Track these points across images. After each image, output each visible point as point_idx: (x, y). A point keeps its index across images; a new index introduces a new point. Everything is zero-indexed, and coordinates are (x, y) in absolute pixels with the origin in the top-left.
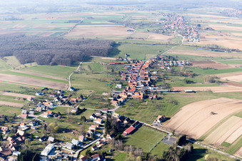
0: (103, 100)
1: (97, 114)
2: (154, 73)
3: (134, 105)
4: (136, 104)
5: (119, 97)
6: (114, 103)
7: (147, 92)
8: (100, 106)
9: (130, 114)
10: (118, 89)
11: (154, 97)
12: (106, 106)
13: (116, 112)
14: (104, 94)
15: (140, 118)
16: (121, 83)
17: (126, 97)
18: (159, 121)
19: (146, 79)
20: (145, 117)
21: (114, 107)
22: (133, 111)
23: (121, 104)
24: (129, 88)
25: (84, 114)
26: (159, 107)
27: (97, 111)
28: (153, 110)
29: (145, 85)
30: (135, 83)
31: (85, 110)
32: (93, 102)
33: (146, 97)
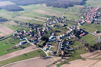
0: (75, 22)
1: (71, 27)
2: (99, 13)
3: (87, 25)
5: (81, 22)
6: (79, 24)
7: (94, 21)
8: (73, 24)
9: (84, 29)
10: (82, 19)
11: (96, 23)
12: (75, 25)
13: (79, 27)
14: (76, 20)
15: (88, 30)
16: (83, 16)
17: (84, 22)
18: (96, 33)
19: (95, 15)
20: (90, 30)
21: (78, 25)
22: (86, 27)
23: (82, 24)
24: (86, 19)
26: (97, 27)
28: (95, 28)
29: (94, 18)
30: (89, 17)
31: (67, 25)
32: (71, 23)
33: (93, 23)
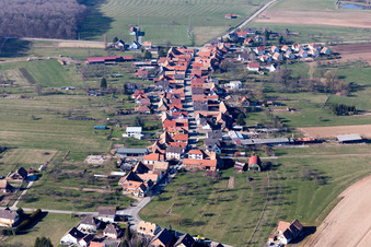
0: (95, 181)
1: (84, 227)
2: (233, 85)
3: (192, 191)
4: (198, 188)
5: (144, 169)
6: (132, 189)
7: (225, 147)
8: (86, 199)
9: (187, 223)
10: (131, 142)
11: (252, 162)
12: (108, 200)
13: (143, 217)
14: (92, 160)
15: (222, 232)
16: (139, 123)
17: (164, 166)
18: (284, 241)
19: (213, 106)
20: (237, 230)
21: (132, 202)
23: (153, 189)
24: (169, 139)
25: (41, 230)
26: (273, 194)
27: (84, 218)
28: (257, 205)
29: (216, 127)
30: (181, 119)
31: (40, 216)
32: (63, 188)
33: (225, 164)
